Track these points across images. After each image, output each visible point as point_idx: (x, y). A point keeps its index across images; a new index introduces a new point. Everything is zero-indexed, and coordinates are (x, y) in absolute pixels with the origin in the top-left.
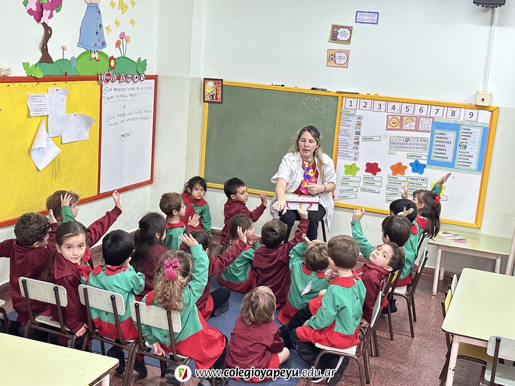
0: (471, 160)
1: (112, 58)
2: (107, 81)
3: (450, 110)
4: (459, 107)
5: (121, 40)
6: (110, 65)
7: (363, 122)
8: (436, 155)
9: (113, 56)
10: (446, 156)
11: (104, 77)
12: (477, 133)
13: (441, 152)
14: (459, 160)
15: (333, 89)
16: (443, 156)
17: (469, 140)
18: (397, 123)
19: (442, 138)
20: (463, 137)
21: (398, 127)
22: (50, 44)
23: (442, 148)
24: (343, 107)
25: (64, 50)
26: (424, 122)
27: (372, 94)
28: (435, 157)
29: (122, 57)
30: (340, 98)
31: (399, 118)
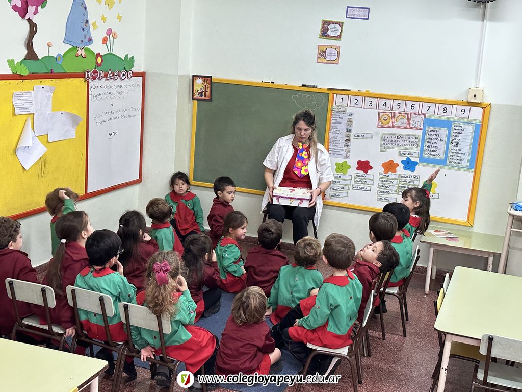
0: (463, 157)
1: (99, 55)
2: (94, 78)
3: (442, 107)
4: (451, 103)
5: (108, 37)
6: (97, 62)
7: (355, 120)
8: (428, 152)
9: (99, 53)
10: (437, 153)
11: (90, 74)
12: (469, 130)
13: (433, 149)
14: (451, 157)
15: (323, 86)
16: (435, 153)
17: (461, 137)
18: (387, 120)
19: (434, 135)
20: (455, 134)
21: (390, 125)
22: (35, 40)
23: (434, 145)
24: (334, 105)
25: (50, 46)
26: (416, 119)
27: (363, 91)
28: (427, 154)
29: (109, 54)
30: (331, 96)
31: (390, 115)
